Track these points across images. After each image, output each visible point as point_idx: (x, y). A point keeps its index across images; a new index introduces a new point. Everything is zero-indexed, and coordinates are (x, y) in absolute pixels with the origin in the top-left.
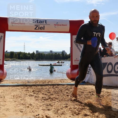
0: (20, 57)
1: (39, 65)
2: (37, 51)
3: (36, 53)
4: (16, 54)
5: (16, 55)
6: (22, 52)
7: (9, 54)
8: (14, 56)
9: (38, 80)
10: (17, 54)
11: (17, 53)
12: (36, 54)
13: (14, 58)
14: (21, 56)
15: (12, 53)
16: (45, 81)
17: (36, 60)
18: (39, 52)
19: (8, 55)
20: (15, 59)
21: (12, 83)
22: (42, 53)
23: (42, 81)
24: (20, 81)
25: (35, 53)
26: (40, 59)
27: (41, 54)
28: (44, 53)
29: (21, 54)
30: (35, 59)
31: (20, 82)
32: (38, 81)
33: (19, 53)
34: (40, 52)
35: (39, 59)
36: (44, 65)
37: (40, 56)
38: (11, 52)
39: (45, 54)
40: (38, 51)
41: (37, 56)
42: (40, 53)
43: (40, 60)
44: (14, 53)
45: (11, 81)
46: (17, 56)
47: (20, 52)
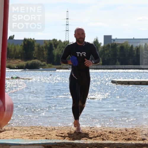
0: (54, 56)
1: (113, 82)
2: (107, 38)
3: (102, 45)
4: (41, 46)
5: (40, 50)
6: (60, 41)
7: (19, 48)
8: (34, 52)
9: (109, 130)
10: (46, 47)
11: (44, 45)
12: (104, 47)
13: (35, 58)
14: (56, 52)
15: (28, 44)
16: (134, 133)
17: (103, 64)
18: (114, 40)
19: (18, 51)
20: (39, 61)
21: (31, 137)
22: (123, 42)
23: (124, 131)
24: (54, 132)
25: (99, 42)
26: (118, 62)
27: (118, 46)
28: (131, 45)
29: (56, 46)
30: (101, 62)
31: (54, 135)
32: (110, 132)
33: (51, 45)
34: (116, 39)
35: (115, 64)
36: (129, 83)
37: (118, 53)
38: (25, 40)
39: (132, 47)
40: (111, 36)
41: (106, 52)
42: (116, 42)
43: (117, 66)
44: (36, 44)
45: (26, 132)
46: (43, 54)
47: (54, 40)
